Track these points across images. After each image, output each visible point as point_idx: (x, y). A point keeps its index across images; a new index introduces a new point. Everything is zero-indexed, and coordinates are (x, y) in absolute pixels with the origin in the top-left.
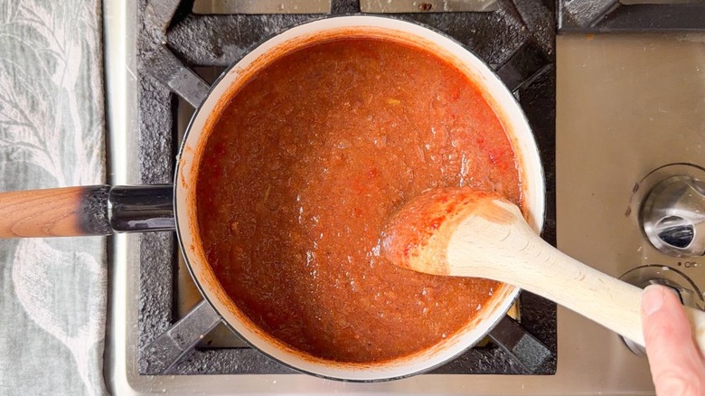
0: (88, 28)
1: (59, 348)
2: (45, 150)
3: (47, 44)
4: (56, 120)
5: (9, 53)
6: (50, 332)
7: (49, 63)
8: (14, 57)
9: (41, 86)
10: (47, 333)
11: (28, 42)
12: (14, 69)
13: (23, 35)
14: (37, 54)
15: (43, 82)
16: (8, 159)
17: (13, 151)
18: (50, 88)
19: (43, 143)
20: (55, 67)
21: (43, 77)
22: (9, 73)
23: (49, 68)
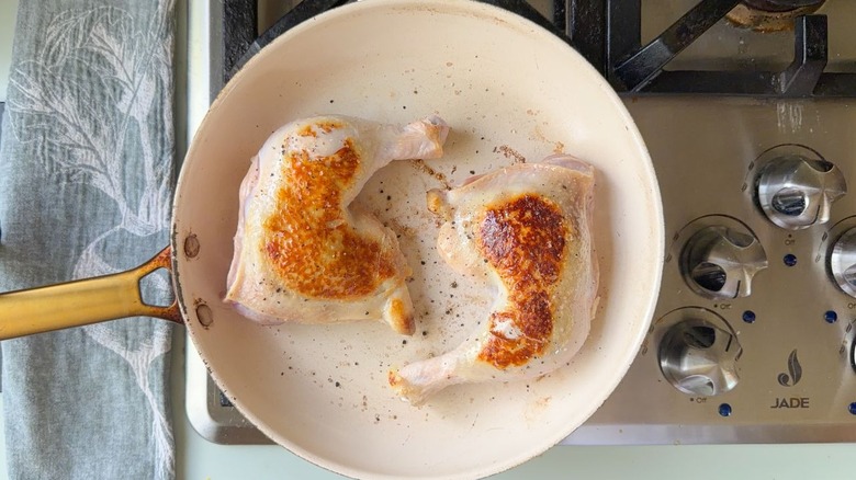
0: (163, 65)
1: (118, 362)
2: (106, 174)
3: (115, 73)
4: (118, 145)
5: (75, 76)
6: (109, 347)
7: (115, 90)
8: (79, 80)
9: (104, 111)
10: (106, 349)
11: (95, 68)
12: (78, 91)
13: (91, 61)
14: (103, 81)
15: (107, 107)
16: (69, 181)
17: (74, 173)
18: (114, 114)
19: (105, 167)
20: (120, 95)
21: (107, 102)
22: (73, 95)
23: (115, 96)
